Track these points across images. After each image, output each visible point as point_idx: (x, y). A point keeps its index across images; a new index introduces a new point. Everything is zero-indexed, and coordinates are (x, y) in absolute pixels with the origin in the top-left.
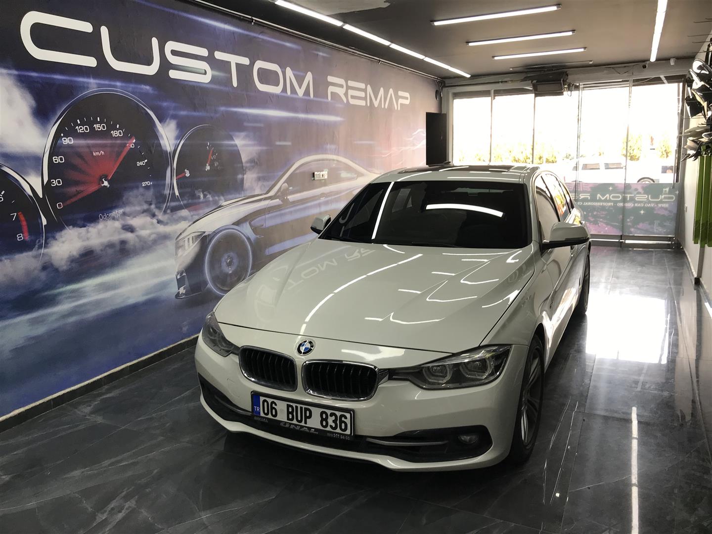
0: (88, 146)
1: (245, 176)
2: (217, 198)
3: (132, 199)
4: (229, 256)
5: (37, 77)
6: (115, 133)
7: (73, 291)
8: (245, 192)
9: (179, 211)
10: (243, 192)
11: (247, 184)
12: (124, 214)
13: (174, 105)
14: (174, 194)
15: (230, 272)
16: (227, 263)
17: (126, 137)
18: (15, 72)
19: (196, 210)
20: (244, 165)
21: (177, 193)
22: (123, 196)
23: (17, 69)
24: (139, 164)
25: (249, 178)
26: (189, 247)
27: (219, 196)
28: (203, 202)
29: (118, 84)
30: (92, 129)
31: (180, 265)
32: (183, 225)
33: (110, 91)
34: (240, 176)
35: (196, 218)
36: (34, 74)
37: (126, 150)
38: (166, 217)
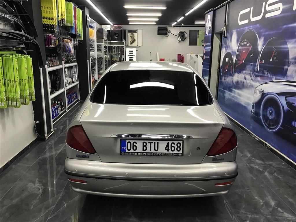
0: (243, 49)
1: (289, 68)
2: (272, 76)
3: (248, 69)
4: (271, 109)
5: (239, 30)
6: (248, 45)
7: (234, 91)
8: (287, 78)
9: (257, 78)
10: (285, 77)
11: (289, 73)
12: (245, 73)
13: (264, 30)
14: (258, 69)
15: (270, 118)
16: (270, 113)
17: (250, 46)
18: (236, 30)
19: (263, 79)
20: (290, 60)
21: (259, 70)
22: (246, 67)
23: (237, 29)
24: (251, 56)
25: (291, 69)
26: (258, 95)
27: (273, 76)
28: (266, 77)
29: (251, 26)
30: (244, 43)
31: (254, 100)
32: (257, 84)
33: (250, 29)
34: (286, 67)
35: (262, 83)
36: (238, 29)
37: (249, 50)
38: (254, 78)
